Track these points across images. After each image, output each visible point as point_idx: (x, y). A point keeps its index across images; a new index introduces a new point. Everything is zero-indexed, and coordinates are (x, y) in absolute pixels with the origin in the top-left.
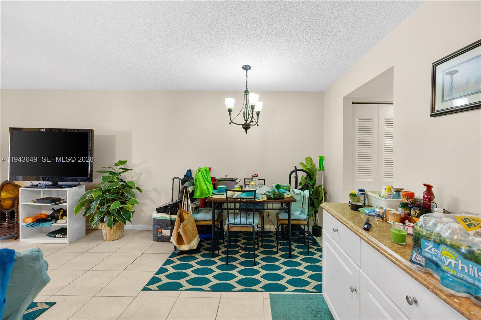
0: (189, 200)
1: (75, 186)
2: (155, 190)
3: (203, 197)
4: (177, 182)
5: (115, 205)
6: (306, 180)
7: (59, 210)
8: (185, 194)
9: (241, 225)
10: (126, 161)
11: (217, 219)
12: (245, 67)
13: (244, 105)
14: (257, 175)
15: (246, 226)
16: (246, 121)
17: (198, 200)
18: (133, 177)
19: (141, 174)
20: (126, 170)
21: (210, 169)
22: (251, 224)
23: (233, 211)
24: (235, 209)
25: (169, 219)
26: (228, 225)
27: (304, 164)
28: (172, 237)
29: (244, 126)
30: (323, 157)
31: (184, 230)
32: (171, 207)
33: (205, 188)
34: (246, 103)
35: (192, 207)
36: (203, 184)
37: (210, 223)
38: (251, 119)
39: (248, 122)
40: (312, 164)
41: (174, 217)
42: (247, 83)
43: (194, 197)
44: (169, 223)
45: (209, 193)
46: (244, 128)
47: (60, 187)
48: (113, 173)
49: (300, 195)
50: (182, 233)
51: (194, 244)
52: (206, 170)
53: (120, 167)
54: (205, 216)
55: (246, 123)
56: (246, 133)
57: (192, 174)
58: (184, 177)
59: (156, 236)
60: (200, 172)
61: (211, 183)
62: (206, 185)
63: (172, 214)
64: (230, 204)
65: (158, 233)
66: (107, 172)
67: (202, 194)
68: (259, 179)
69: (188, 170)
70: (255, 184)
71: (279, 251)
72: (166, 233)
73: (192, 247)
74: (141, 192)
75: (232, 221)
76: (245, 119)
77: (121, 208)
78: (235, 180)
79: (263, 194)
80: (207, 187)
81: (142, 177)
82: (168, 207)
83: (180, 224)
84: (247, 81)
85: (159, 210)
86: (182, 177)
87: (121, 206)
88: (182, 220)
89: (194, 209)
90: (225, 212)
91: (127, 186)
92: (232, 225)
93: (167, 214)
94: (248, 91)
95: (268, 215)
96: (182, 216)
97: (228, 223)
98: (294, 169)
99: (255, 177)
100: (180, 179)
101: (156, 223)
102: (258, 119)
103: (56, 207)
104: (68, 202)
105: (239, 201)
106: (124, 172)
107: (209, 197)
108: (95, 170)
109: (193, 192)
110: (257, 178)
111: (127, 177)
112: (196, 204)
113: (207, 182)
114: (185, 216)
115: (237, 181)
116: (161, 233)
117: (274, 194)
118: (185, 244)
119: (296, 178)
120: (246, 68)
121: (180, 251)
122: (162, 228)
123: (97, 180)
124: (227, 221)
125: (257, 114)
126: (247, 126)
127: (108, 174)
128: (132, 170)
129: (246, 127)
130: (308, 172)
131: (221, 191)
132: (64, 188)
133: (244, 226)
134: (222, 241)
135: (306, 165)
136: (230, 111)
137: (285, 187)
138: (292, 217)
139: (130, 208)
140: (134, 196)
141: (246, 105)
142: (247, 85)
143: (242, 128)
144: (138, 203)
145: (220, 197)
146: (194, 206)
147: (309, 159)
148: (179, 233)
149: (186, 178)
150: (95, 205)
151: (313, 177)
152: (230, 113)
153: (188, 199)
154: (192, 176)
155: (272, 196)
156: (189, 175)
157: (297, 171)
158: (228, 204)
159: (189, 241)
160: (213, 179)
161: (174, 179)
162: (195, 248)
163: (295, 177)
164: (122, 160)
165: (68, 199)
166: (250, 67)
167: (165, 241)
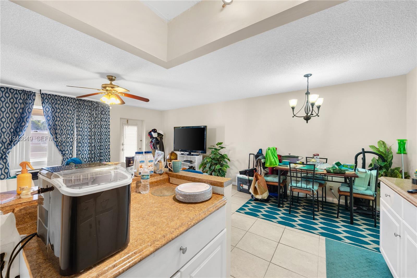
0: (262, 168)
1: (198, 155)
2: (238, 161)
3: (272, 166)
4: (252, 156)
5: (218, 167)
6: (378, 162)
7: (192, 167)
8: (259, 163)
9: (302, 188)
10: (222, 143)
11: (282, 182)
12: (306, 75)
13: (306, 103)
14: (318, 154)
15: (307, 189)
16: (307, 114)
17: (267, 168)
18: (225, 152)
19: (230, 150)
20: (222, 148)
21: (276, 148)
22: (311, 189)
23: (295, 178)
24: (297, 177)
25: (248, 179)
26: (291, 187)
27: (375, 147)
28: (250, 189)
29: (305, 118)
30: (405, 140)
31: (258, 185)
32: (249, 172)
33: (273, 160)
34: (307, 101)
35: (264, 173)
36: (272, 158)
37: (277, 184)
38: (311, 113)
39: (309, 115)
40: (385, 147)
41: (251, 178)
42: (308, 87)
43: (265, 166)
44: (248, 182)
45: (276, 164)
46: (305, 119)
47: (193, 155)
48: (216, 149)
49: (366, 174)
50: (257, 187)
51: (265, 195)
52: (273, 149)
53: (219, 146)
54: (274, 179)
55: (307, 116)
56: (307, 123)
57: (263, 152)
58: (257, 154)
59: (239, 188)
60: (270, 150)
61: (278, 158)
62: (274, 159)
63: (249, 176)
64: (293, 173)
65: (241, 187)
66: (213, 148)
67: (271, 164)
68: (320, 158)
69: (260, 149)
70: (316, 161)
71: (339, 217)
72: (246, 187)
73: (264, 197)
74: (230, 161)
75: (294, 184)
76: (306, 113)
77: (220, 169)
78: (298, 157)
79: (324, 169)
80: (275, 160)
81: (230, 152)
82: (247, 171)
83: (256, 182)
84: (308, 85)
85: (241, 173)
86: (256, 154)
87: (221, 168)
88: (257, 179)
89: (265, 174)
90: (289, 178)
91: (223, 157)
92: (294, 187)
93: (247, 175)
94: (309, 92)
95: (331, 189)
96: (257, 177)
97: (291, 185)
98: (361, 151)
99: (316, 156)
100: (254, 155)
101: (239, 180)
102: (318, 111)
103: (191, 165)
104: (196, 163)
105: (300, 172)
106: (221, 149)
107: (276, 167)
108: (207, 147)
109: (264, 163)
110: (318, 157)
111: (222, 152)
112: (266, 171)
113: (275, 157)
114: (259, 177)
115: (299, 158)
116: (242, 187)
117: (334, 170)
118: (259, 195)
119: (364, 159)
121: (256, 198)
122: (243, 184)
123: (208, 153)
124: (290, 184)
125: (318, 108)
126: (308, 117)
127: (213, 150)
128: (225, 148)
129: (307, 119)
130: (380, 155)
131: (285, 164)
132: (194, 156)
133: (304, 189)
134: (286, 200)
135: (378, 147)
136: (293, 108)
137: (349, 166)
138: (354, 191)
139: (225, 170)
140: (227, 163)
141: (307, 102)
142: (308, 88)
143: (304, 119)
144: (229, 167)
145: (285, 168)
146: (265, 172)
147: (381, 142)
148: (255, 187)
149: (259, 154)
150: (208, 166)
151: (388, 160)
152: (293, 110)
153: (261, 166)
154: (263, 153)
155: (332, 171)
156: (260, 152)
157: (365, 153)
158: (291, 173)
159: (262, 194)
160: (279, 156)
161: (250, 154)
162: (266, 198)
163: (362, 158)
164: (220, 142)
165: (196, 161)
166: (311, 75)
167: (245, 192)
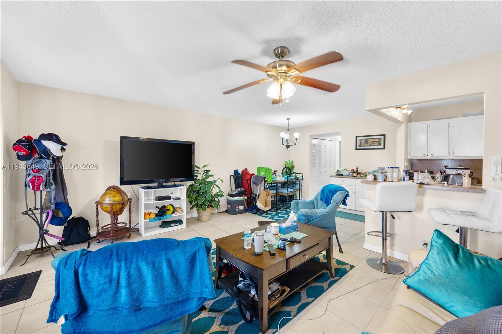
16: (288, 144)
25: (243, 199)
29: (287, 147)
44: (243, 202)
59: (235, 211)
72: (241, 208)
82: (242, 192)
84: (288, 125)
100: (234, 176)
101: (235, 203)
116: (238, 209)
120: (288, 119)
122: (237, 206)
152: (282, 140)
166: (290, 119)
167: (242, 213)
